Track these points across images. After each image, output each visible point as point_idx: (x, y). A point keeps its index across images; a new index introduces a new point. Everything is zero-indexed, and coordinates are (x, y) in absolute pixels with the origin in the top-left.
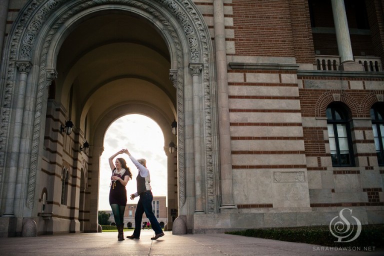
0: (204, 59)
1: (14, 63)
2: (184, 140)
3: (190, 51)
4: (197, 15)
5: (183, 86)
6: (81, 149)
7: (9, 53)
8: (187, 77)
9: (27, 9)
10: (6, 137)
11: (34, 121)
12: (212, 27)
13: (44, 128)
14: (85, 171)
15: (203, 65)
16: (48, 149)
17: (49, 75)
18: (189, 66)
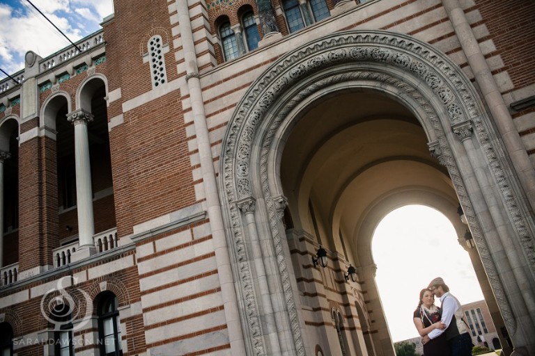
0: (471, 112)
1: (234, 205)
2: (483, 235)
3: (447, 109)
4: (439, 57)
5: (455, 160)
6: (346, 277)
7: (226, 195)
8: (455, 146)
9: (229, 136)
10: (253, 297)
11: (279, 267)
12: (466, 64)
13: (293, 272)
14: (361, 304)
15: (472, 122)
16: (305, 294)
17: (278, 205)
18: (453, 130)
